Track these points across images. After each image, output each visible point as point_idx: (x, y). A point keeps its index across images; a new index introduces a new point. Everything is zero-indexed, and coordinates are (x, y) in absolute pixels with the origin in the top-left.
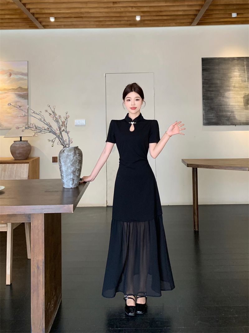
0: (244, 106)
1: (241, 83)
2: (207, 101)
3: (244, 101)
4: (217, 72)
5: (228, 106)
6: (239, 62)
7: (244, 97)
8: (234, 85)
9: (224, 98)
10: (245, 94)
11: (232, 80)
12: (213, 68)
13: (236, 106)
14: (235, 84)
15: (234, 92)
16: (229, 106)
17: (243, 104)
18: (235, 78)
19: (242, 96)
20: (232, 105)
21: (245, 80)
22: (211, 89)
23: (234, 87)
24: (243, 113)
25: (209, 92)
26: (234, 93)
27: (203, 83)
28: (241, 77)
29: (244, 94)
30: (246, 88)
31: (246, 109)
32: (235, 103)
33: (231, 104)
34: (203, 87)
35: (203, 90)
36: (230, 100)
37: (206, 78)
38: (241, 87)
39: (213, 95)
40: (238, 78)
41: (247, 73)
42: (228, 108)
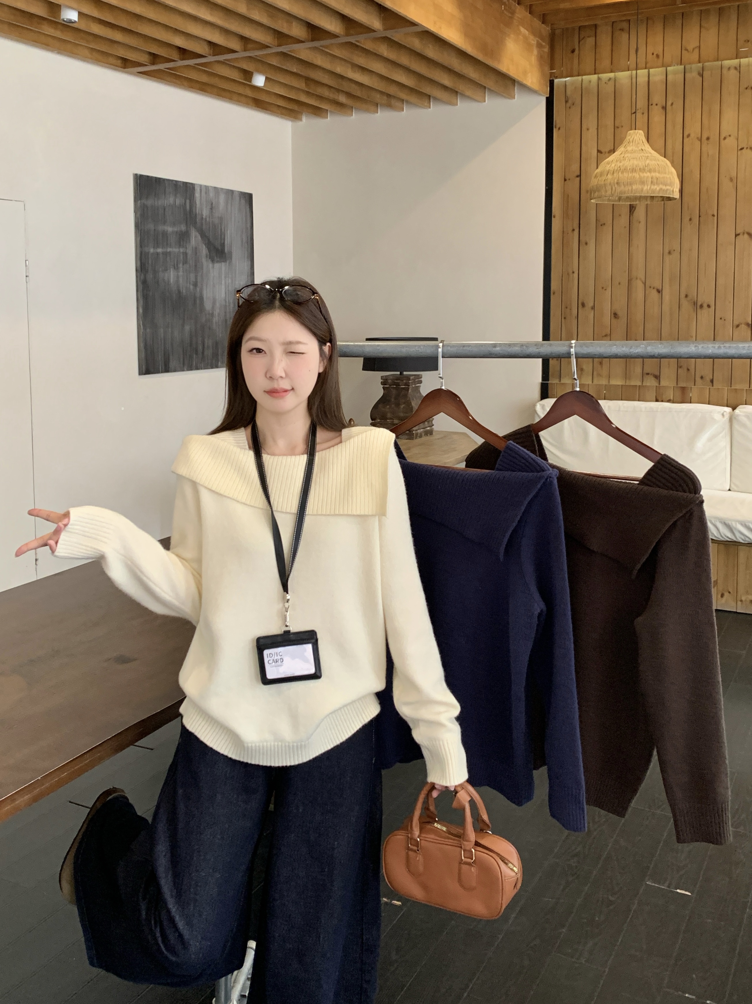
0: (225, 261)
1: (188, 266)
2: (220, 357)
3: (217, 262)
4: (170, 330)
5: (227, 304)
6: (150, 268)
7: (213, 261)
8: (193, 285)
9: (214, 313)
10: (207, 257)
11: (184, 291)
12: (163, 342)
13: (227, 282)
14: (192, 283)
15: (205, 287)
16: (227, 301)
17: (223, 264)
18: (181, 280)
19: (211, 265)
20: (226, 293)
21: (183, 253)
22: (200, 348)
23: (195, 285)
24: (237, 268)
25: (206, 353)
26: (207, 287)
27: (191, 368)
28: (179, 266)
29: (207, 261)
30: (198, 254)
31: (231, 258)
32: (221, 283)
33: (223, 295)
34: (197, 368)
35: (202, 369)
36: (217, 298)
37: (182, 360)
38: (196, 266)
39: (210, 344)
40: (181, 273)
41: (171, 247)
42: (229, 303)
